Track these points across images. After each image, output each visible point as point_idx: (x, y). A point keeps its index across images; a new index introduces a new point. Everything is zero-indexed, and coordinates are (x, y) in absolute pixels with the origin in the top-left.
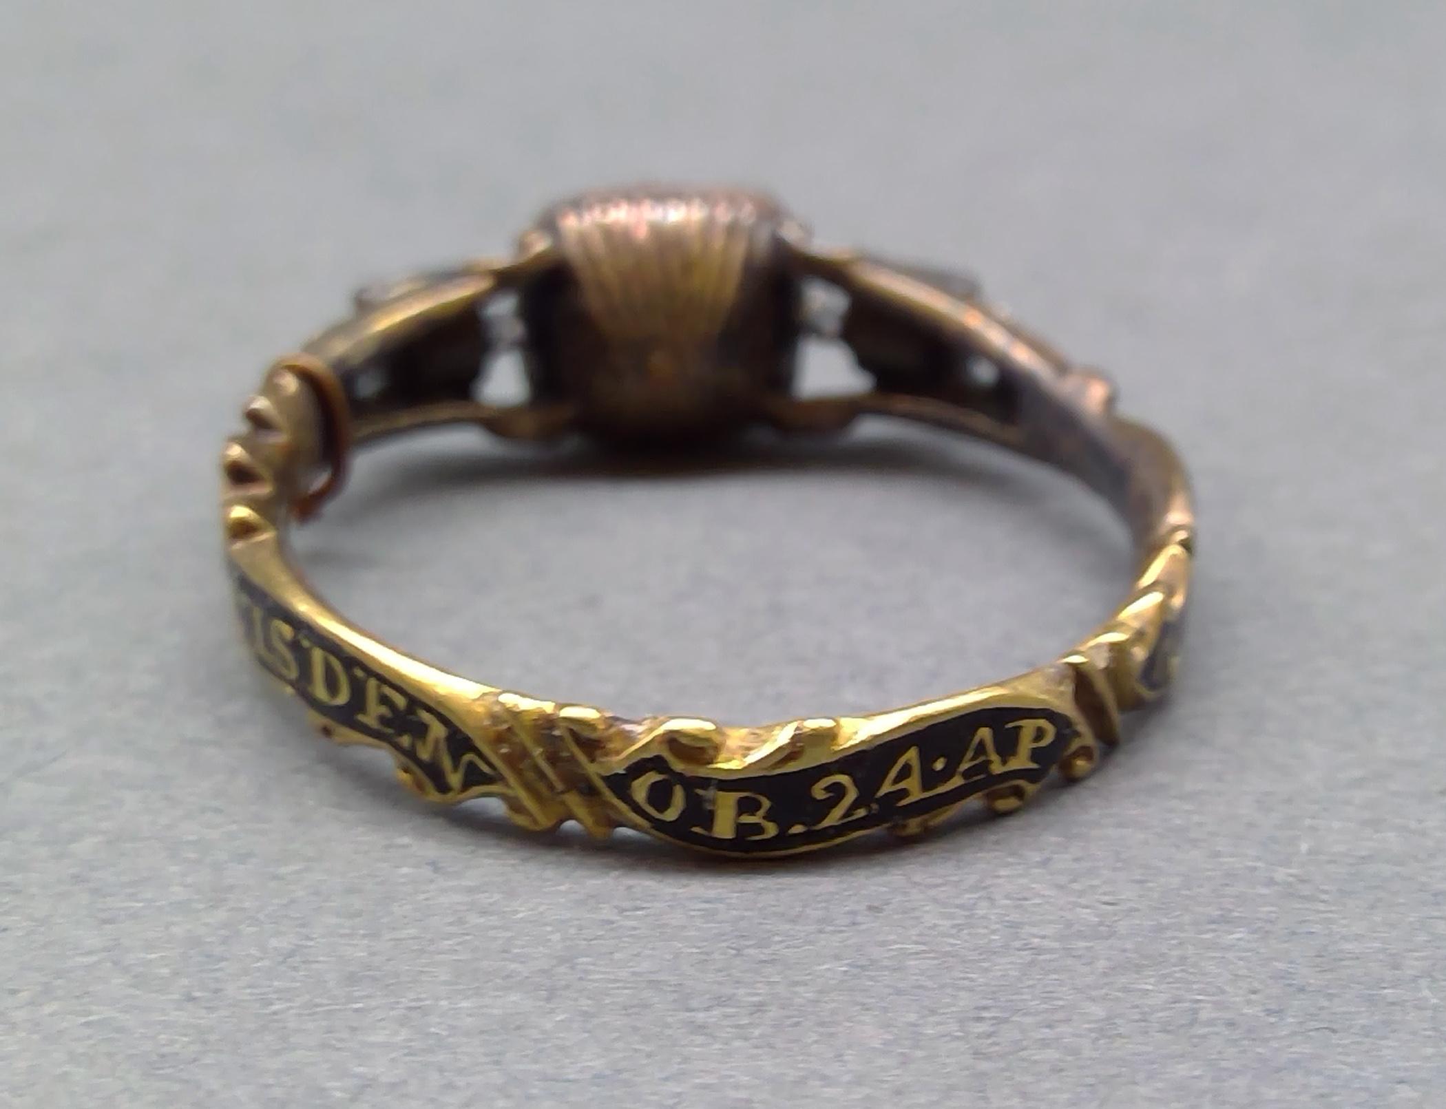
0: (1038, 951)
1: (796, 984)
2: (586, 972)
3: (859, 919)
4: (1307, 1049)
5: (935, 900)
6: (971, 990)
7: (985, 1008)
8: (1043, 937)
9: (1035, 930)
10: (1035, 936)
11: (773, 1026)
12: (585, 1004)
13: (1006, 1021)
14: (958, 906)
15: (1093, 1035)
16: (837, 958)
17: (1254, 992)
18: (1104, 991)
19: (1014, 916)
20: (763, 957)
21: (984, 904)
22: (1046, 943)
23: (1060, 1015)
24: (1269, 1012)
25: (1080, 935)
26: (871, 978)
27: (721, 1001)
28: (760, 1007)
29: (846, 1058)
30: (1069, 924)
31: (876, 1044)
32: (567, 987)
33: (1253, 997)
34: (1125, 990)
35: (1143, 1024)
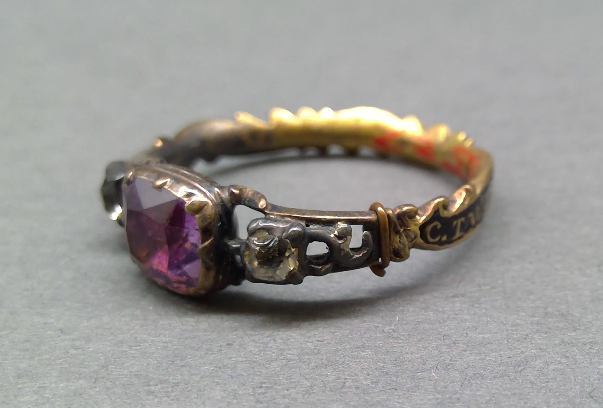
0: (290, 360)
1: (193, 374)
2: (112, 371)
3: (222, 349)
4: (385, 397)
5: (254, 341)
6: (260, 375)
7: (264, 383)
8: (292, 355)
9: (289, 352)
10: (289, 354)
11: (181, 392)
12: (109, 384)
13: (272, 388)
14: (262, 343)
15: (304, 393)
16: (211, 364)
17: (369, 375)
18: (311, 376)
19: (282, 347)
20: (183, 364)
21: (272, 342)
22: (292, 357)
23: (292, 385)
24: (373, 383)
25: (307, 354)
26: (223, 372)
27: (161, 382)
28: (177, 384)
29: (206, 403)
30: (303, 349)
31: (219, 398)
32: (103, 378)
33: (368, 377)
34: (319, 375)
35: (324, 388)
